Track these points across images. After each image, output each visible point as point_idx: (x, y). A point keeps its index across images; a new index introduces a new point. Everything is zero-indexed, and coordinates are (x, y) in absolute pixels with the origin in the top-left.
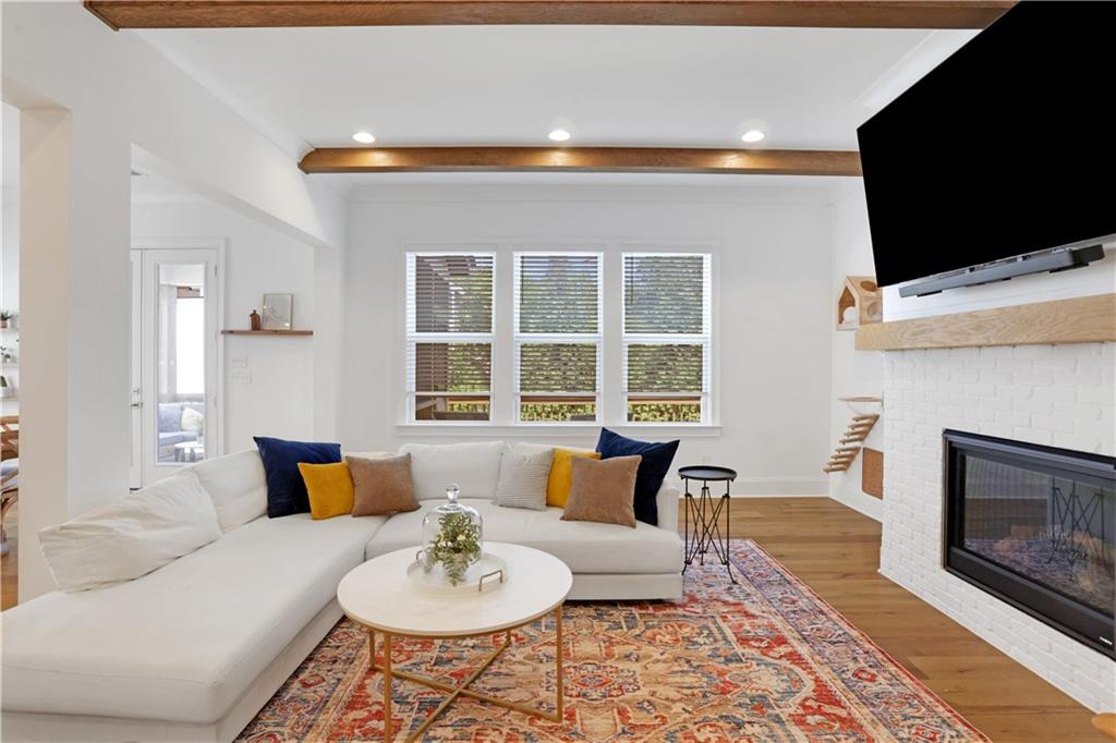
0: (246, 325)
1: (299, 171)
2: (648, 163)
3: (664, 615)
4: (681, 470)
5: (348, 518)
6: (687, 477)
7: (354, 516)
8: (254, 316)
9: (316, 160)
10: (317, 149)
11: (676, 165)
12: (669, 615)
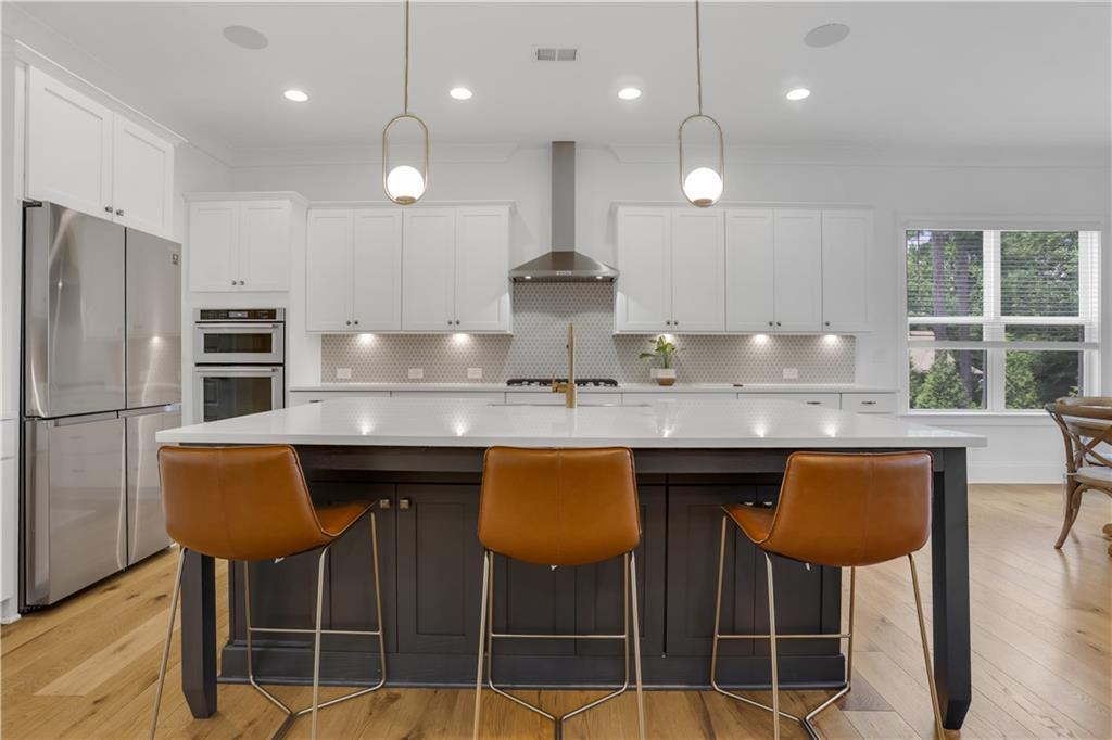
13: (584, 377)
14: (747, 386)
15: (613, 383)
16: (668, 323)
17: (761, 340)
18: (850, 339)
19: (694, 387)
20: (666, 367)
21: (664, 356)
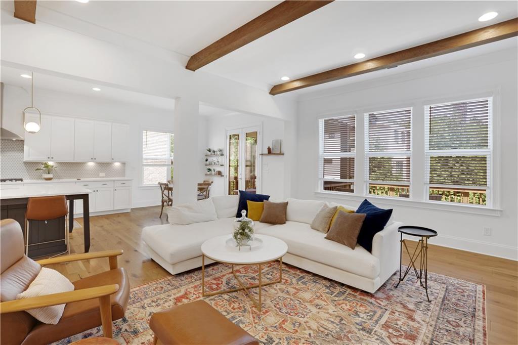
0: (266, 151)
1: (270, 95)
2: (415, 55)
3: (361, 298)
4: (400, 228)
5: (258, 222)
6: (402, 232)
7: (260, 222)
8: (269, 149)
9: (276, 90)
10: (275, 86)
11: (434, 51)
12: (363, 299)
13: (5, 178)
14: (82, 179)
15: (21, 180)
16: (49, 158)
17: (91, 164)
18: (124, 164)
19: (61, 180)
20: (49, 173)
21: (48, 169)
